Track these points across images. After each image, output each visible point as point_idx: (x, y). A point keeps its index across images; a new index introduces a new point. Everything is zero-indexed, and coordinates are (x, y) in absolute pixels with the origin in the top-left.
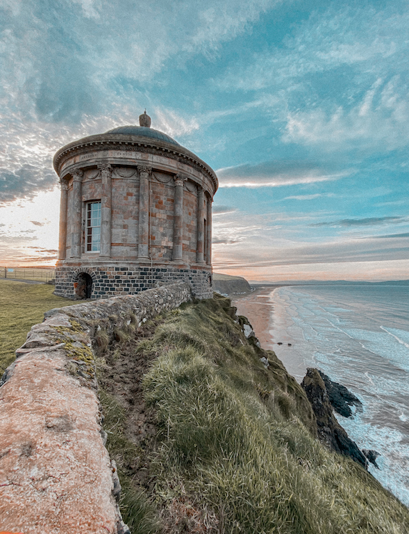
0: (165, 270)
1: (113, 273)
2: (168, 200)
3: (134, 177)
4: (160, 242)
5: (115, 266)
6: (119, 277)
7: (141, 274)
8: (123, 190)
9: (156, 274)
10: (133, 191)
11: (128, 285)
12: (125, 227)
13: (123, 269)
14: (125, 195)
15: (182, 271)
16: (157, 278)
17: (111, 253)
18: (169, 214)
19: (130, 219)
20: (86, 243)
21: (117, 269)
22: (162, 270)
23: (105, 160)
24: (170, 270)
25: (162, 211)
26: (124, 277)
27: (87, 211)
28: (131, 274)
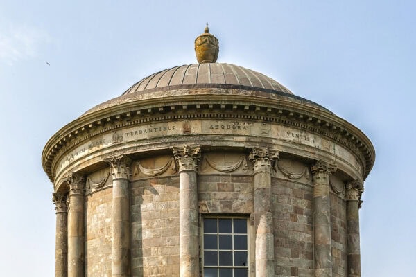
8: (289, 202)
14: (291, 211)
19: (302, 257)
23: (267, 143)
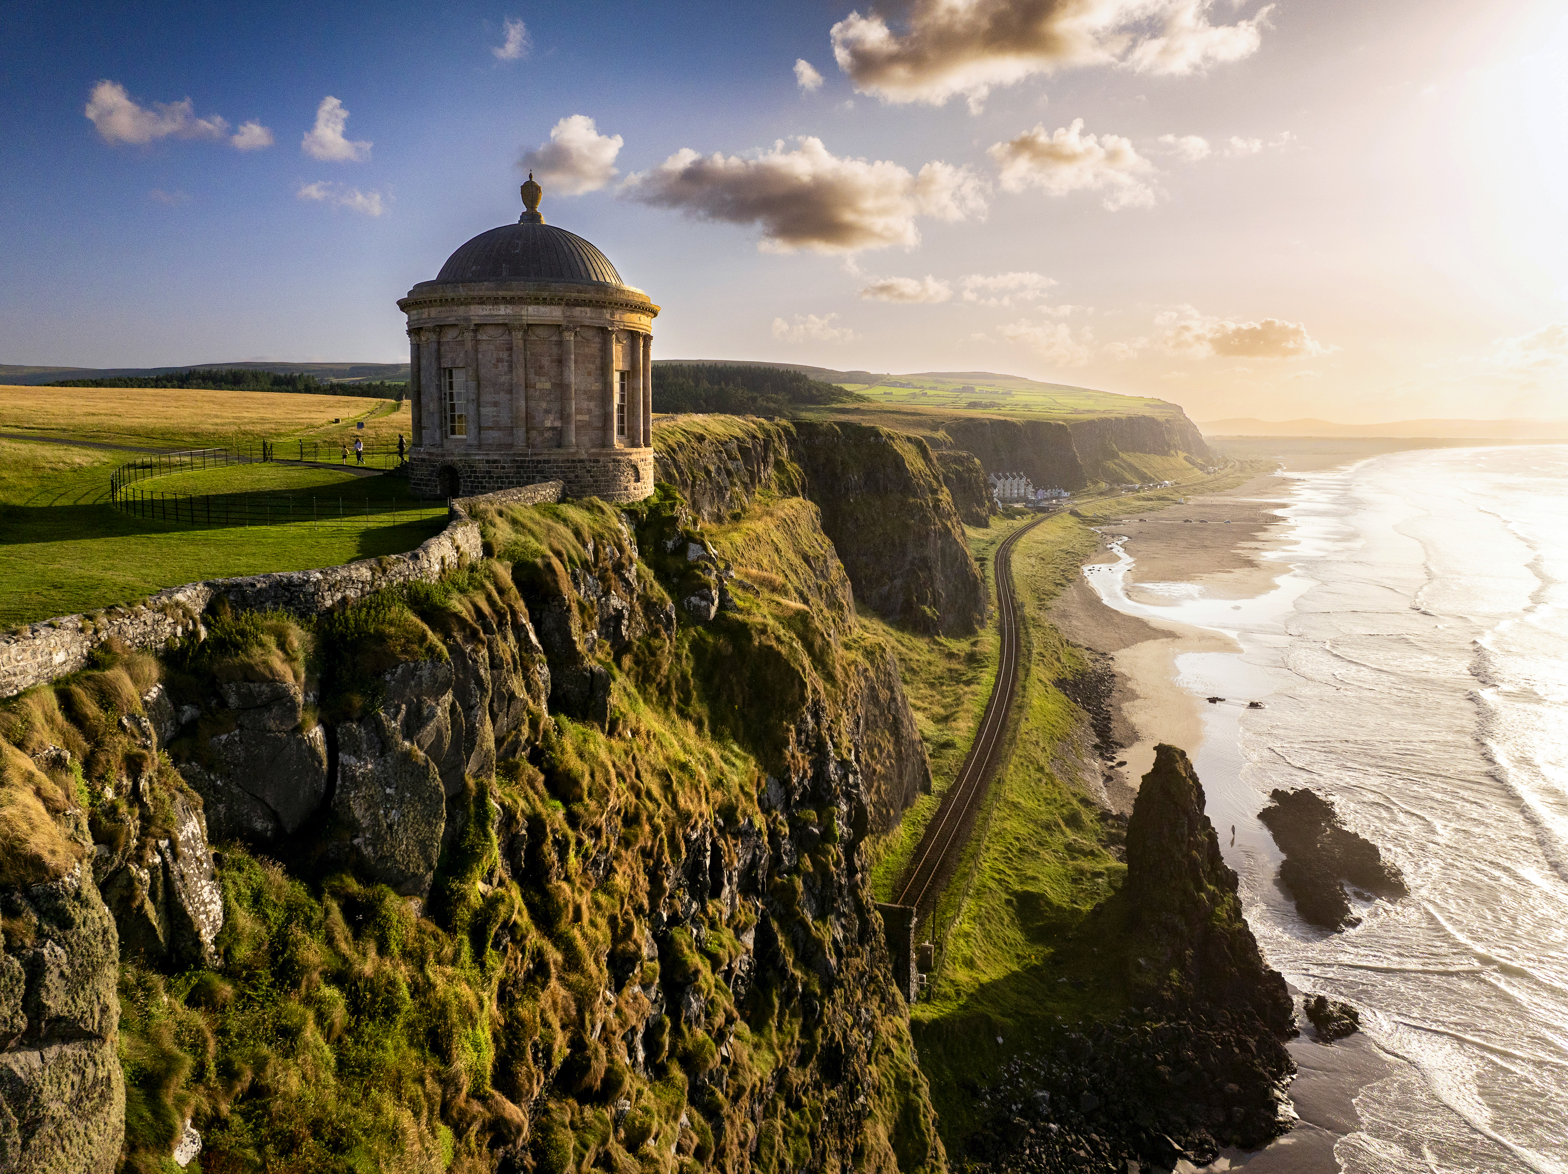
0: (548, 462)
1: (482, 467)
2: (552, 362)
3: (506, 337)
4: (543, 422)
5: (486, 458)
6: (489, 472)
7: (518, 467)
8: (492, 355)
9: (536, 467)
10: (505, 355)
11: (502, 482)
12: (496, 404)
13: (495, 462)
14: (495, 362)
15: (573, 461)
16: (538, 472)
17: (480, 440)
18: (553, 380)
19: (502, 394)
20: (449, 424)
21: (488, 462)
22: (545, 462)
23: (467, 319)
24: (555, 461)
25: (543, 379)
26: (496, 472)
27: (448, 380)
28: (504, 468)
